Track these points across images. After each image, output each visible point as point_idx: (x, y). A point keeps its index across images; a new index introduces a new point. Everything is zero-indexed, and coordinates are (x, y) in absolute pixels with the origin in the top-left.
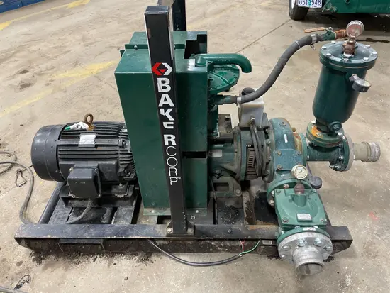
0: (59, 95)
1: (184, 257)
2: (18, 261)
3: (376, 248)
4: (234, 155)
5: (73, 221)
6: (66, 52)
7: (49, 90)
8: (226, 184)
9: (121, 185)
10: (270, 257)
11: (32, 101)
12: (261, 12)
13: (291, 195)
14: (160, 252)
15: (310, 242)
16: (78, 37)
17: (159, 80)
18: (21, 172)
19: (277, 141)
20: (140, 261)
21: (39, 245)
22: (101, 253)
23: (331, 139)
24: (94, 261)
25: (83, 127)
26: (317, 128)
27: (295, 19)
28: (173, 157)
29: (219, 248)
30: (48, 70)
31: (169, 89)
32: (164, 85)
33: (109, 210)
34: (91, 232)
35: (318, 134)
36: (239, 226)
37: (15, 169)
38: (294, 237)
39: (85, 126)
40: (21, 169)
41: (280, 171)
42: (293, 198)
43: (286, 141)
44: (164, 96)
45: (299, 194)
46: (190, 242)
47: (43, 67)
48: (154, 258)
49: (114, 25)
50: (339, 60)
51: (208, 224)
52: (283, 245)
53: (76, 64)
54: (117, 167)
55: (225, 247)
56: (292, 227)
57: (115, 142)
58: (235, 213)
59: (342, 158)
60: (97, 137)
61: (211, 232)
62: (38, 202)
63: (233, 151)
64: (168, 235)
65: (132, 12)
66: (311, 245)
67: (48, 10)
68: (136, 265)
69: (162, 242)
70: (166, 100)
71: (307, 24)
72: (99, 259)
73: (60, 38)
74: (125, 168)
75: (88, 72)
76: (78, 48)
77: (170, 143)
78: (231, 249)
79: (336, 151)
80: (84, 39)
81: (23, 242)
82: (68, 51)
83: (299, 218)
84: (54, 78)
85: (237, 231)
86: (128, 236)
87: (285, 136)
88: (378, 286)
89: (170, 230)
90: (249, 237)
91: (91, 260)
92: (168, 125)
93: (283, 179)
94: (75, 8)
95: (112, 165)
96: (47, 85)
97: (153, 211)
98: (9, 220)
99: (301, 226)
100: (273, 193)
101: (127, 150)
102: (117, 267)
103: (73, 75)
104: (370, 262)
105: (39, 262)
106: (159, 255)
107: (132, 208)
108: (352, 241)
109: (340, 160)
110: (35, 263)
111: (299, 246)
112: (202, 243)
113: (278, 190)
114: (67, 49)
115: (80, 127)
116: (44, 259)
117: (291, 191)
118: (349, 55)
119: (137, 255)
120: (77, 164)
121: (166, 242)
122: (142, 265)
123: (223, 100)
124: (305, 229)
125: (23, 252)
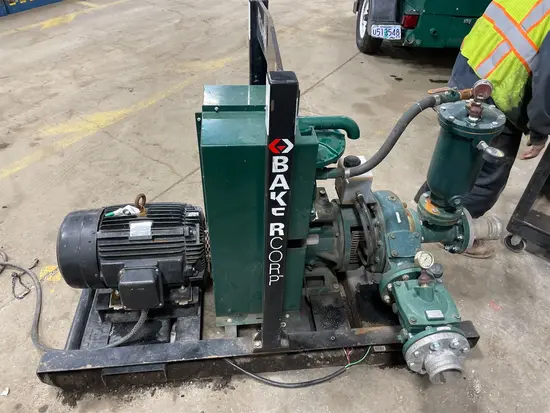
0: (56, 161)
1: (276, 377)
2: (42, 405)
3: (503, 344)
4: (333, 241)
5: (118, 343)
6: (51, 96)
7: (38, 153)
8: (322, 278)
9: (183, 288)
10: (382, 367)
11: (14, 170)
12: (320, 40)
13: (416, 289)
14: (242, 373)
15: (446, 344)
16: (66, 73)
17: (276, 159)
18: (18, 277)
19: (387, 221)
20: (217, 388)
21: (70, 379)
22: (160, 383)
23: (451, 216)
24: (153, 395)
25: (132, 213)
26: (432, 203)
27: (365, 53)
28: (276, 250)
29: (318, 362)
30: (30, 122)
31: (286, 168)
32: (280, 164)
33: (165, 323)
34: (148, 356)
35: (433, 210)
36: (343, 331)
37: (9, 273)
38: (426, 341)
39: (136, 211)
40: (19, 273)
41: (395, 259)
42: (418, 292)
43: (399, 221)
44: (278, 176)
45: (425, 286)
46: (280, 357)
47: (20, 118)
48: (235, 382)
49: (117, 56)
50: (464, 124)
51: (304, 332)
52: (413, 350)
53: (71, 113)
54: (183, 264)
55: (326, 359)
56: (422, 328)
57: (180, 230)
58: (336, 315)
59: (461, 237)
60: (153, 226)
61: (311, 342)
62: (53, 319)
63: (332, 235)
64: (256, 351)
65: (140, 37)
66: (446, 348)
67: (13, 31)
68: (211, 394)
69: (243, 360)
70: (279, 182)
71: (381, 59)
72: (159, 392)
73: (40, 74)
74: (193, 265)
75: (90, 126)
76: (70, 90)
77: (277, 233)
78: (334, 362)
79: (453, 229)
80: (75, 76)
81: (47, 378)
82: (56, 94)
83: (430, 316)
84: (41, 136)
85: (342, 337)
86: (202, 355)
87: (397, 214)
88: (512, 390)
89: (258, 344)
90: (359, 344)
91: (148, 393)
92: (278, 212)
93: (401, 269)
94: (55, 28)
95: (177, 262)
96: (33, 145)
97: (229, 320)
98: (14, 348)
99: (433, 326)
100: (390, 286)
101: (195, 241)
102: (186, 399)
103: (70, 130)
104: (500, 362)
105: (73, 404)
106: (241, 378)
107: (198, 318)
108: (479, 338)
109: (458, 240)
110: (67, 406)
111: (433, 351)
112: (295, 357)
113: (398, 283)
114: (52, 91)
115: (127, 212)
116: (79, 399)
117: (414, 283)
118: (475, 119)
119: (210, 381)
120: (128, 263)
121: (248, 360)
122: (220, 394)
123: (328, 174)
124: (439, 329)
125: (46, 393)
